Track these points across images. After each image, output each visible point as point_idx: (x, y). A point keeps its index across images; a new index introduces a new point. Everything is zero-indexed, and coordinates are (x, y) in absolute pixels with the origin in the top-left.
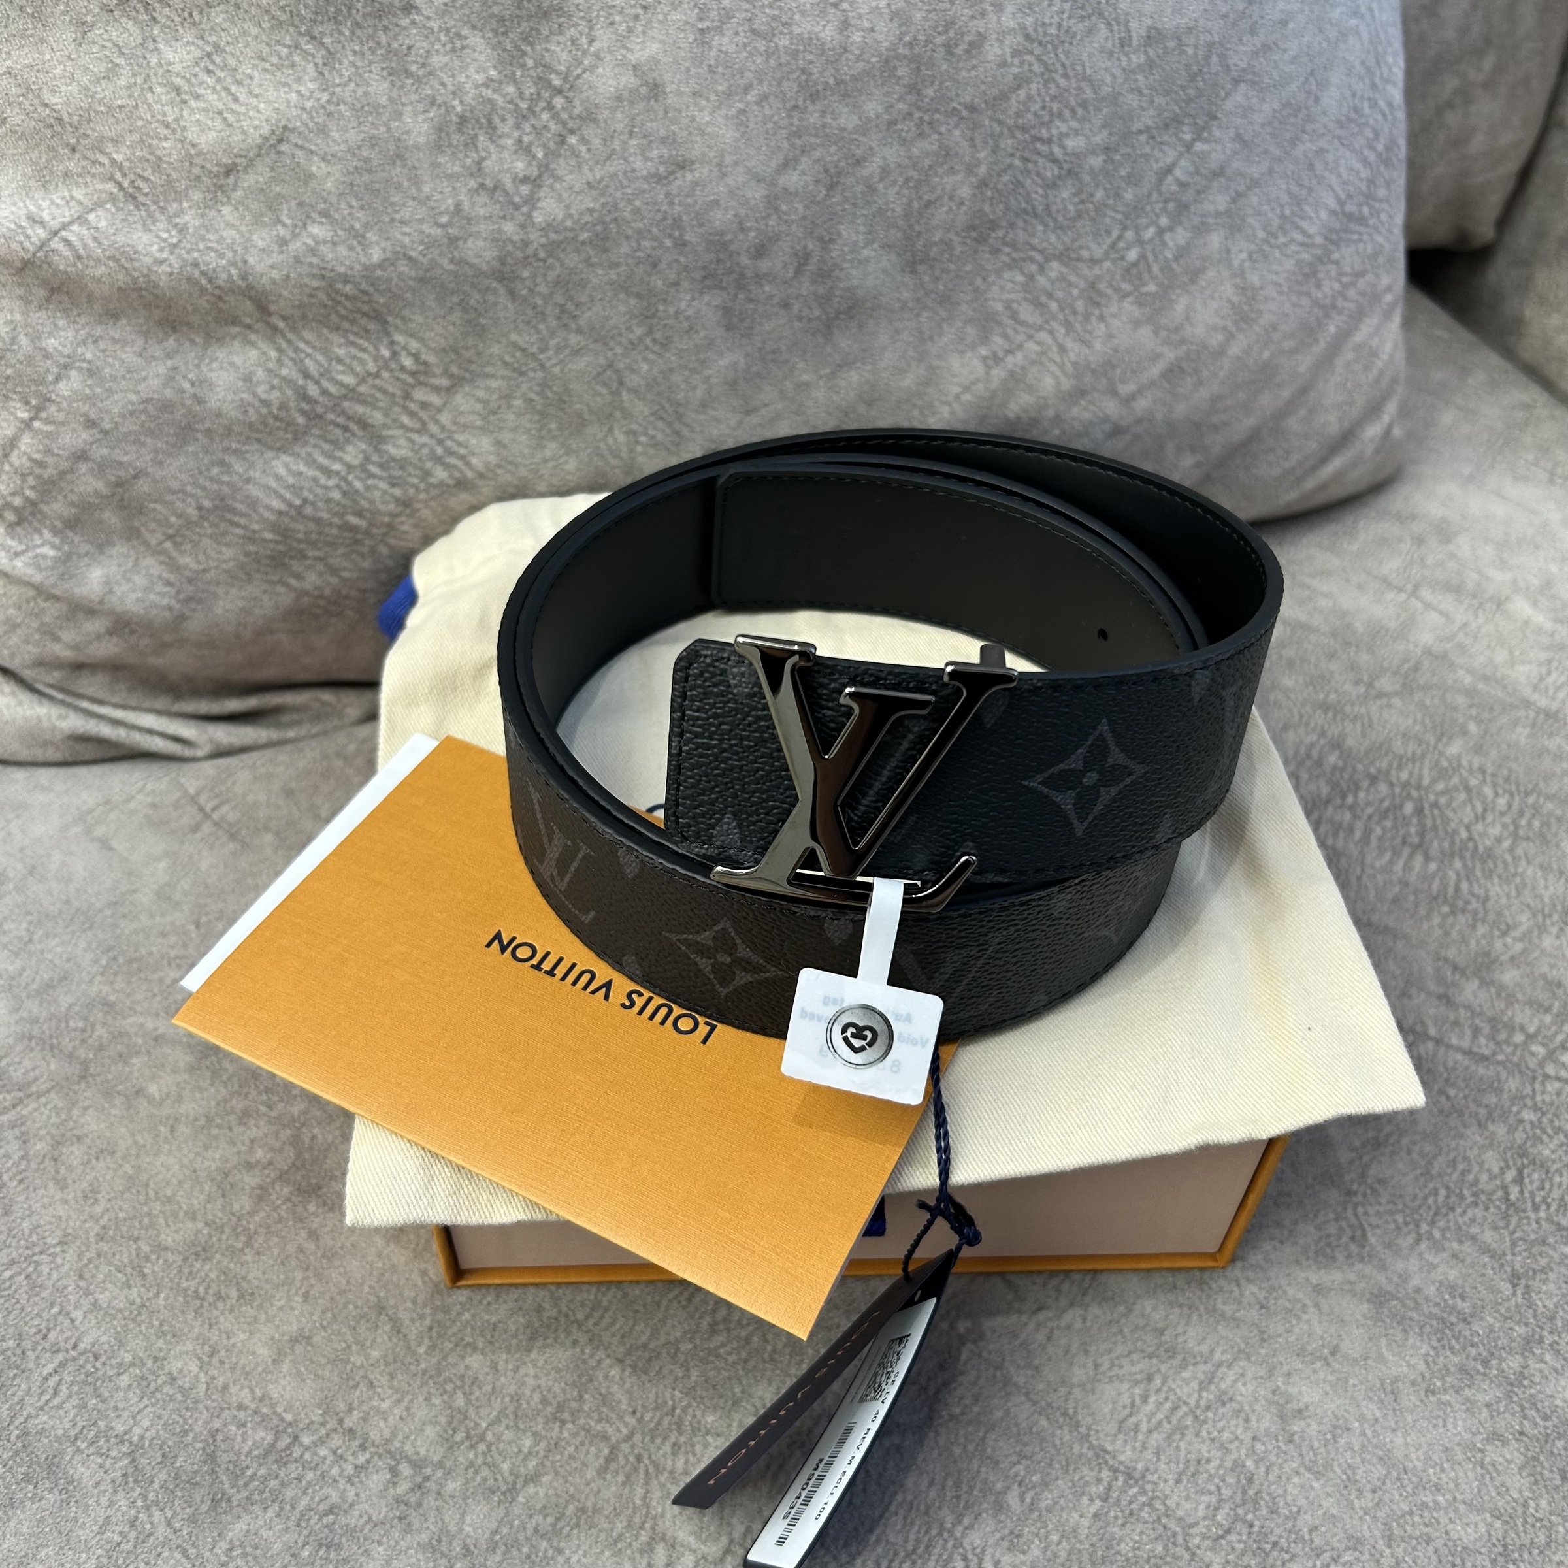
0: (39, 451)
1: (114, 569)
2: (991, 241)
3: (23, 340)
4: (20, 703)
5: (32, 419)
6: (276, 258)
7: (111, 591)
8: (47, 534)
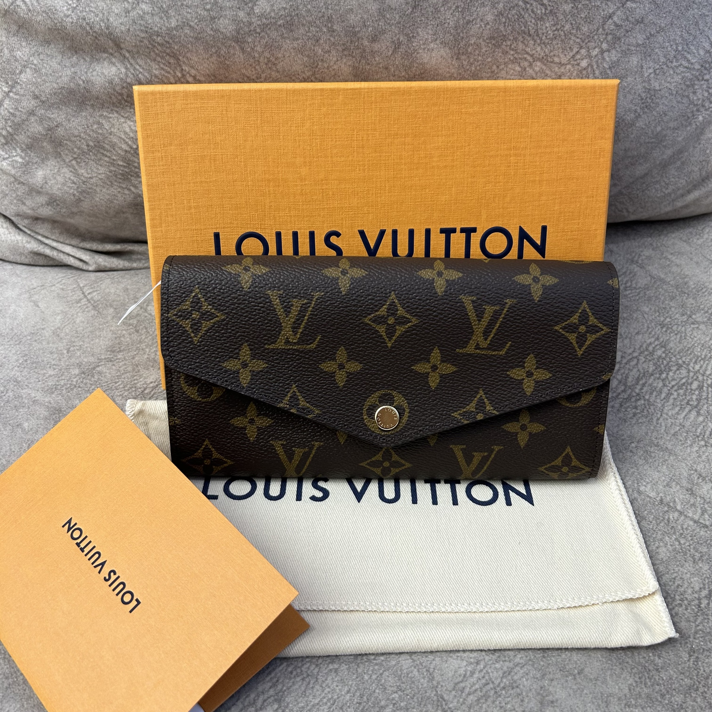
0: (12, 108)
1: (48, 172)
2: (503, 47)
3: (6, 51)
4: (10, 233)
5: (9, 92)
6: (123, 20)
7: (46, 183)
8: (19, 151)
